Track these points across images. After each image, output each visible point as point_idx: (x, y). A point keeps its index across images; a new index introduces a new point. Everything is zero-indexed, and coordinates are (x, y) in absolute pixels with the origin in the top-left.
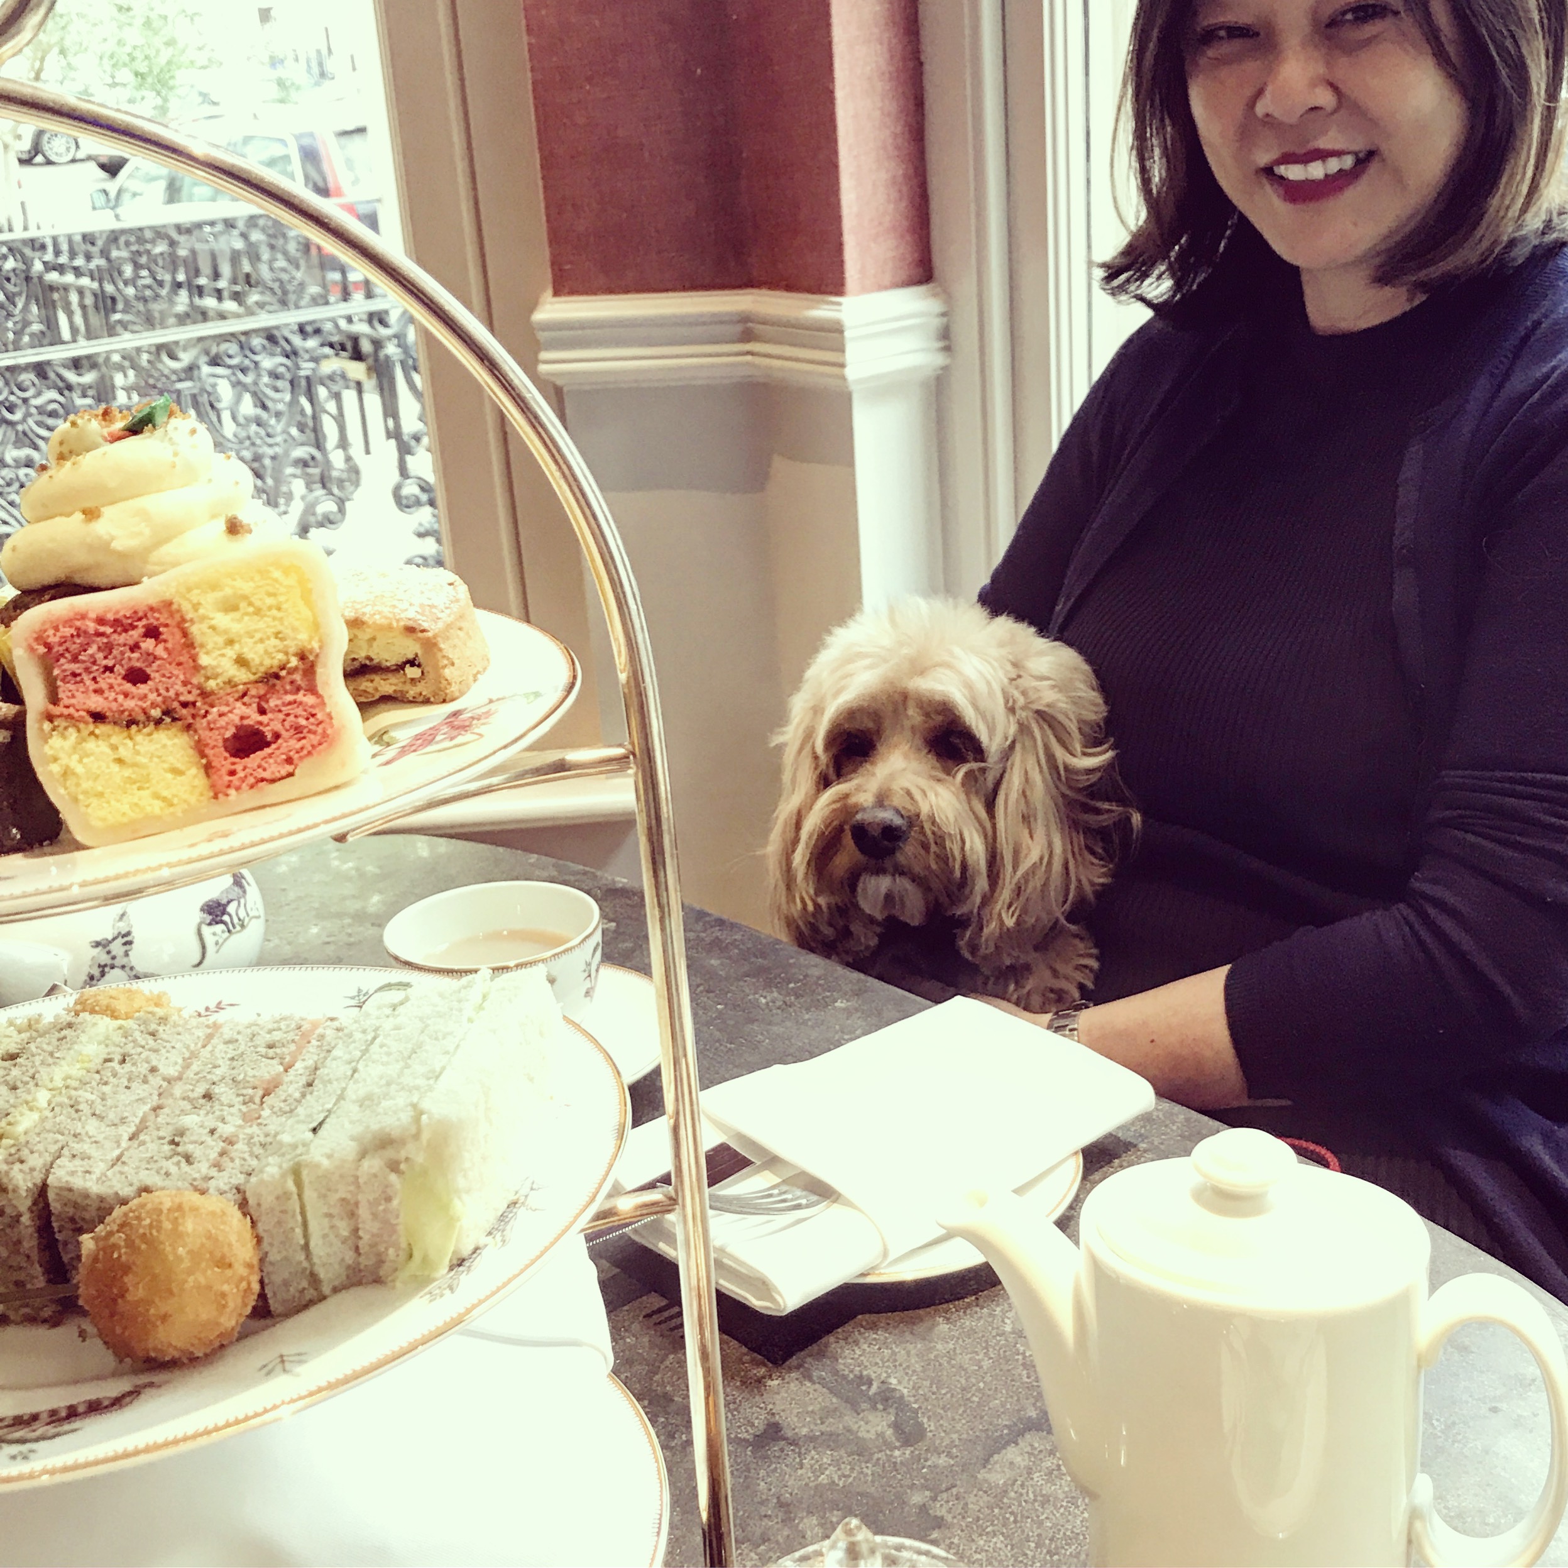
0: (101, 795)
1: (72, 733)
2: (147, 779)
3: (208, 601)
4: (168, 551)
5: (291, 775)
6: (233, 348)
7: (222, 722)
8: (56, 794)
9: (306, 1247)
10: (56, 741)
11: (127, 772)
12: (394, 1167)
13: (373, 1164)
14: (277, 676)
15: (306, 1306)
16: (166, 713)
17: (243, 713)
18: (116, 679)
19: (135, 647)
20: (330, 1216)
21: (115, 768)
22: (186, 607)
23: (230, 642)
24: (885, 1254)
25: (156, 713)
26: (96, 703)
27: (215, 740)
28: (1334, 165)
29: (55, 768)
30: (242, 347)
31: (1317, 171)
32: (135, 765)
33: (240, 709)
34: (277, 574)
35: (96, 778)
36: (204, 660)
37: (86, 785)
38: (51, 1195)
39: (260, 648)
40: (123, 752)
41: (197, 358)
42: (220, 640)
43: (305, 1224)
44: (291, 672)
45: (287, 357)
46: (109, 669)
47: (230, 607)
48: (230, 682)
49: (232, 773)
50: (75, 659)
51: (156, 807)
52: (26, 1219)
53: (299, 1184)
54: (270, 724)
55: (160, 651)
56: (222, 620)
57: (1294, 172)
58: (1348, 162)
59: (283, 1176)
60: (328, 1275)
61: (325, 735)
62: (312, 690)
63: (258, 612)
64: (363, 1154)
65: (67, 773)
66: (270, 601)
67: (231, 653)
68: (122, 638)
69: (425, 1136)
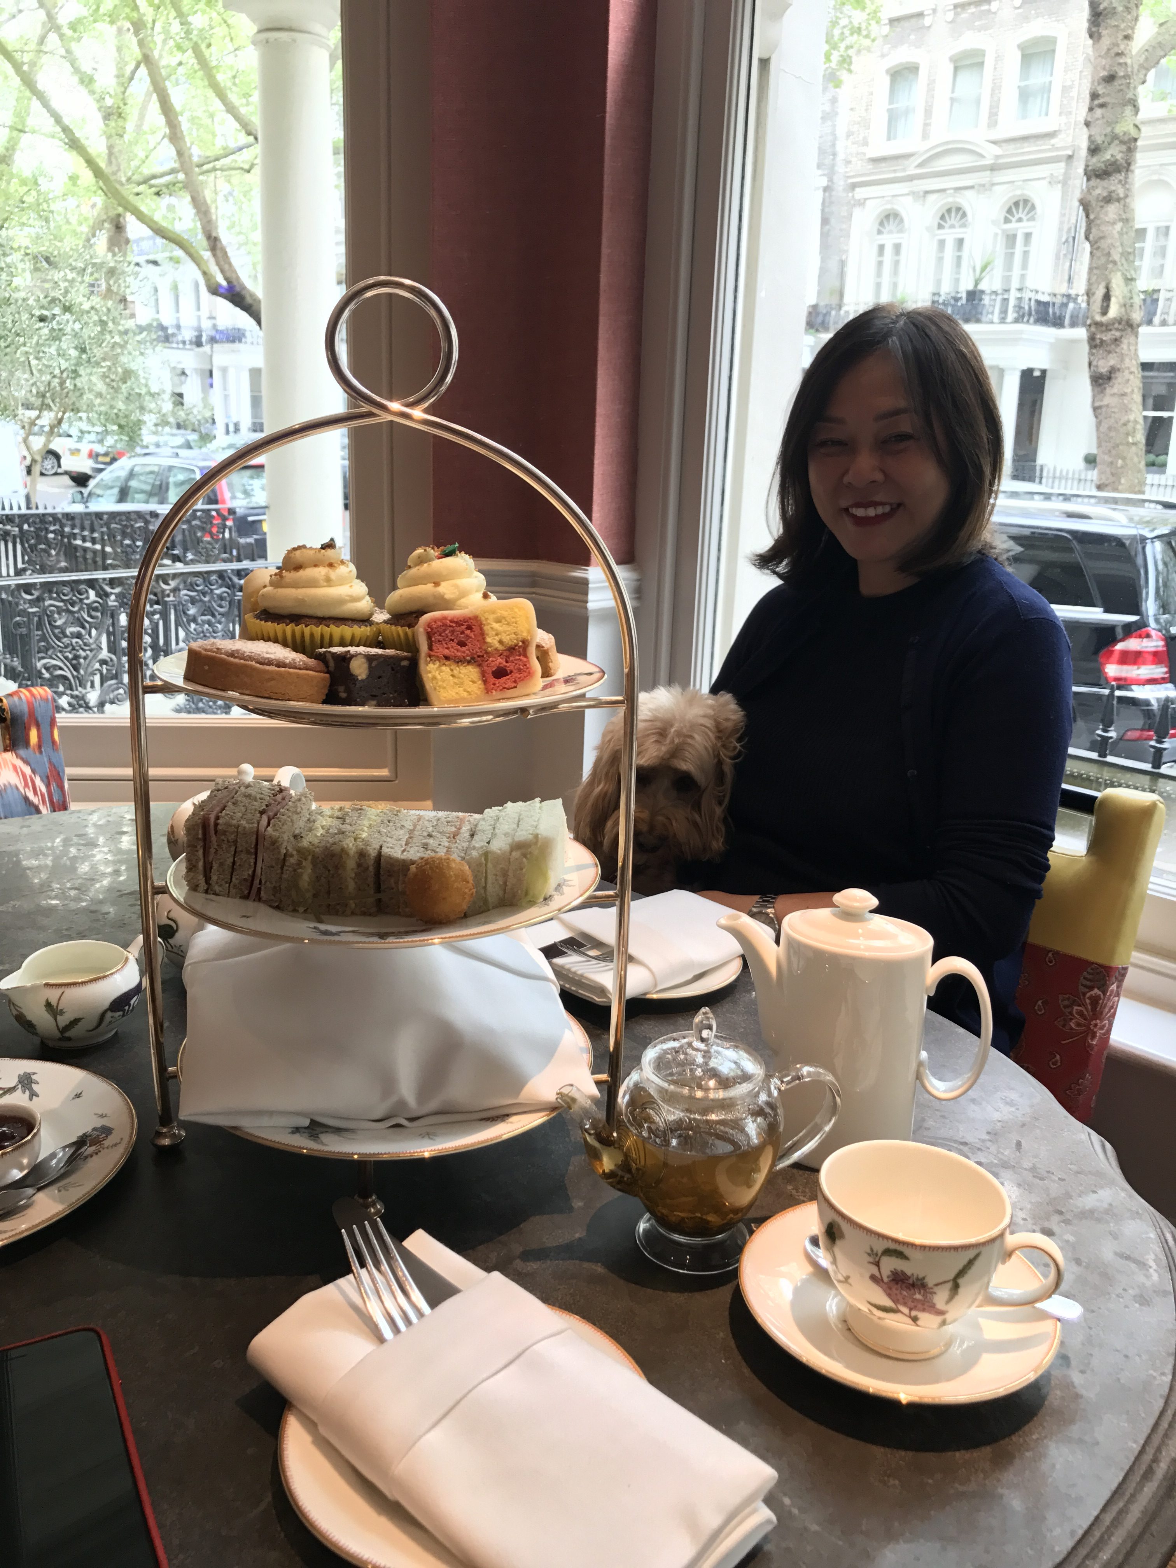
0: (445, 688)
1: (438, 664)
2: (462, 683)
3: (491, 617)
4: (463, 601)
5: (515, 687)
6: (200, 581)
7: (493, 664)
8: (429, 686)
9: (485, 888)
10: (431, 666)
11: (456, 680)
12: (524, 855)
13: (516, 854)
14: (514, 649)
15: (482, 912)
16: (473, 658)
17: (500, 661)
18: (454, 644)
19: (463, 633)
20: (496, 875)
21: (451, 678)
22: (483, 619)
23: (497, 635)
24: (656, 985)
25: (468, 658)
26: (447, 652)
27: (489, 671)
28: (880, 510)
29: (430, 675)
30: (204, 581)
31: (871, 512)
32: (459, 678)
33: (499, 660)
34: (516, 610)
35: (444, 681)
36: (489, 640)
37: (440, 683)
38: (382, 860)
39: (508, 637)
40: (456, 672)
41: (179, 584)
42: (494, 633)
43: (486, 877)
44: (520, 647)
45: (229, 588)
46: (453, 640)
47: (498, 621)
48: (496, 649)
49: (494, 684)
50: (440, 635)
51: (465, 694)
52: (371, 869)
53: (486, 859)
54: (510, 666)
55: (472, 635)
56: (496, 626)
57: (860, 512)
58: (887, 509)
59: (481, 856)
60: (492, 900)
61: (529, 673)
62: (526, 656)
63: (508, 624)
64: (511, 851)
65: (434, 678)
66: (513, 620)
67: (497, 638)
68: (458, 629)
69: (539, 844)
